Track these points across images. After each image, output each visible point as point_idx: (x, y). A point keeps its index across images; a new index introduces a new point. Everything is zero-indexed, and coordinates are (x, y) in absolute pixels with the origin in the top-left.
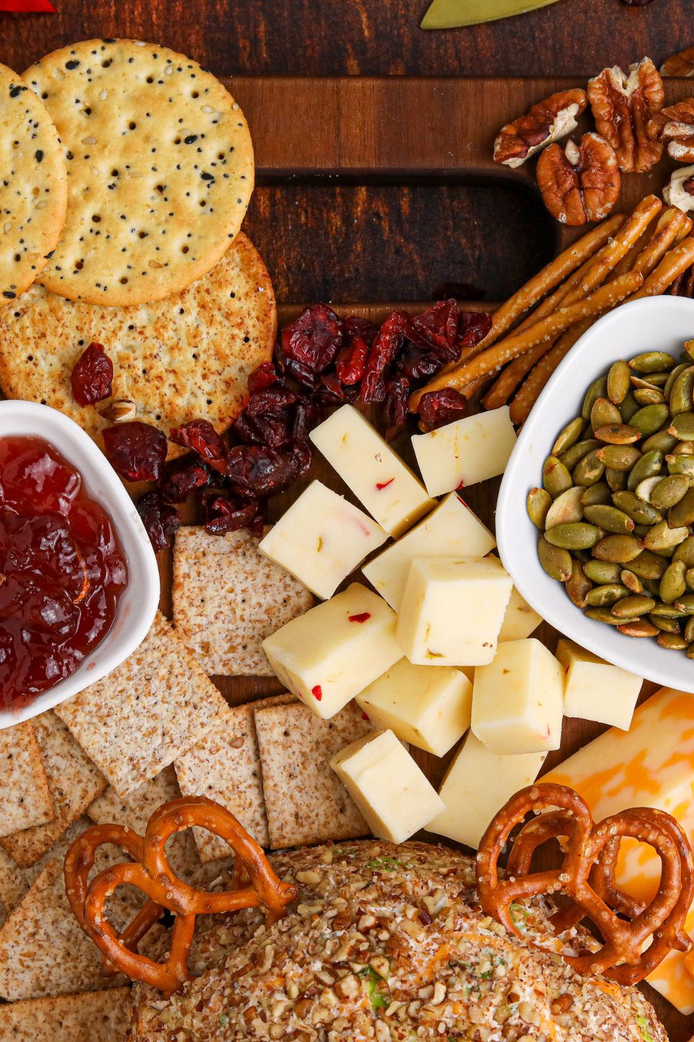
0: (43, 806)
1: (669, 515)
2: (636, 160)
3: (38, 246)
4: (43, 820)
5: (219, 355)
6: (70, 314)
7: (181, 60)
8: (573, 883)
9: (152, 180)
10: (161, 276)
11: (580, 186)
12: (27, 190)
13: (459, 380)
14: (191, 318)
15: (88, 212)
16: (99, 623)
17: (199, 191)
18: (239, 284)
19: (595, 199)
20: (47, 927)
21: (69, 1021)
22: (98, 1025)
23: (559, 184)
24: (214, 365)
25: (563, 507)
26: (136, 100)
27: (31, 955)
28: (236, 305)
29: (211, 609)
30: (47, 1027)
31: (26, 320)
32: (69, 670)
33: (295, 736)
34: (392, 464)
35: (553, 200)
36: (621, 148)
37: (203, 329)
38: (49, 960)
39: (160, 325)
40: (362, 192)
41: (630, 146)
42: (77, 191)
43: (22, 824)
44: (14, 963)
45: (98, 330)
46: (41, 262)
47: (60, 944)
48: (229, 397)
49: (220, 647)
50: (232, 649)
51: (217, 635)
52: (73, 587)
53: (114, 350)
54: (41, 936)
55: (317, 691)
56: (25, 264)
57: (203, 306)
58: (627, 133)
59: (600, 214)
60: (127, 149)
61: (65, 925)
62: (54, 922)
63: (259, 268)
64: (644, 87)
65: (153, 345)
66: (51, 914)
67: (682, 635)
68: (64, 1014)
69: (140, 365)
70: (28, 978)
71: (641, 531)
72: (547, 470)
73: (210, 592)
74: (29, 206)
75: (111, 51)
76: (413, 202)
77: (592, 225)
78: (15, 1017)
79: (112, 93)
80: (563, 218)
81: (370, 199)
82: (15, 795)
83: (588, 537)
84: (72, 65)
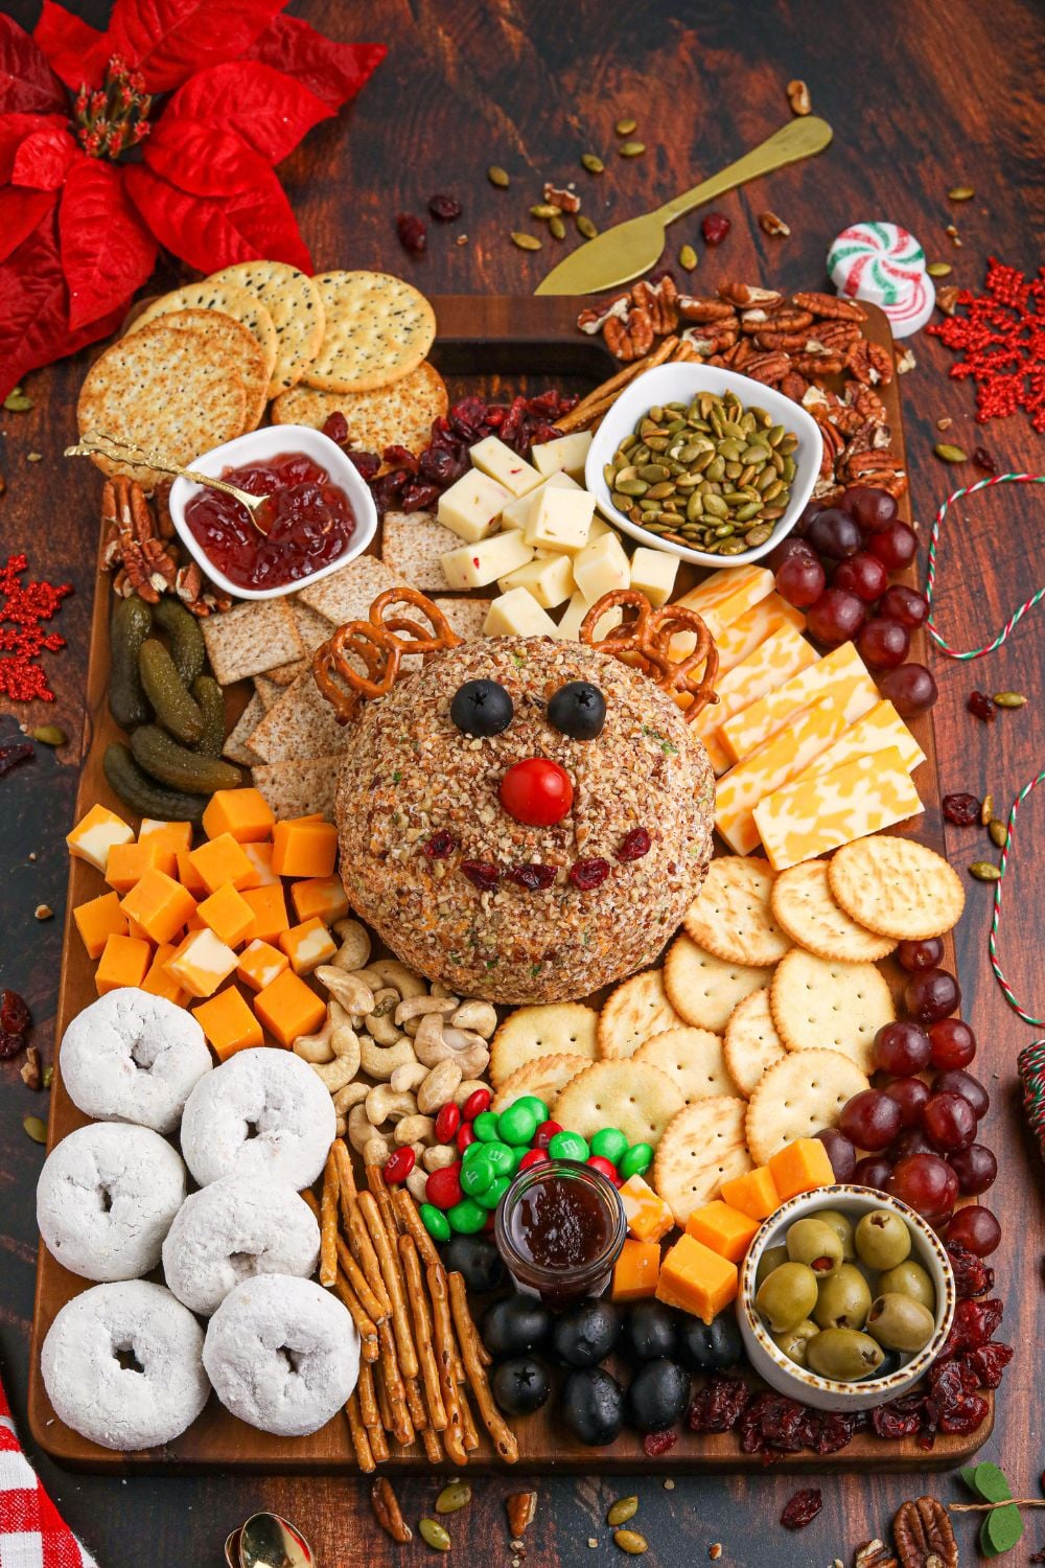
0: (298, 648)
1: (690, 466)
2: (662, 324)
3: (307, 354)
4: (297, 656)
5: (414, 422)
6: (322, 403)
7: (390, 278)
8: (641, 641)
9: (374, 332)
10: (380, 373)
11: (629, 334)
12: (301, 326)
13: (563, 425)
14: (397, 403)
15: (336, 347)
16: (339, 544)
17: (402, 336)
18: (425, 386)
19: (639, 341)
20: (297, 715)
21: (310, 775)
22: (329, 778)
23: (617, 334)
24: (410, 426)
25: (626, 474)
26: (365, 295)
27: (285, 733)
28: (423, 397)
29: (406, 554)
30: (294, 779)
31: (295, 405)
32: (317, 567)
33: (460, 614)
34: (520, 462)
35: (614, 343)
36: (653, 318)
37: (404, 409)
38: (297, 738)
39: (377, 408)
40: (497, 381)
41: (658, 317)
42: (329, 337)
43: (284, 659)
44: (274, 739)
45: (338, 406)
46: (308, 364)
47: (305, 728)
48: (419, 443)
49: (412, 574)
50: (420, 575)
51: (411, 568)
52: (323, 523)
53: (350, 419)
54: (293, 721)
55: (476, 561)
56: (298, 365)
57: (404, 398)
58: (656, 311)
59: (642, 351)
60: (359, 317)
61: (309, 715)
62: (303, 712)
63: (437, 378)
64: (665, 289)
65: (373, 417)
66: (301, 706)
67: (702, 542)
68: (307, 770)
69: (364, 428)
70: (283, 749)
71: (673, 478)
72: (616, 458)
73: (406, 545)
74: (302, 334)
75: (350, 275)
76: (528, 385)
77: (636, 359)
78: (273, 771)
79: (350, 293)
80: (620, 354)
81: (502, 383)
82: (279, 645)
83: (641, 488)
84: (327, 281)
